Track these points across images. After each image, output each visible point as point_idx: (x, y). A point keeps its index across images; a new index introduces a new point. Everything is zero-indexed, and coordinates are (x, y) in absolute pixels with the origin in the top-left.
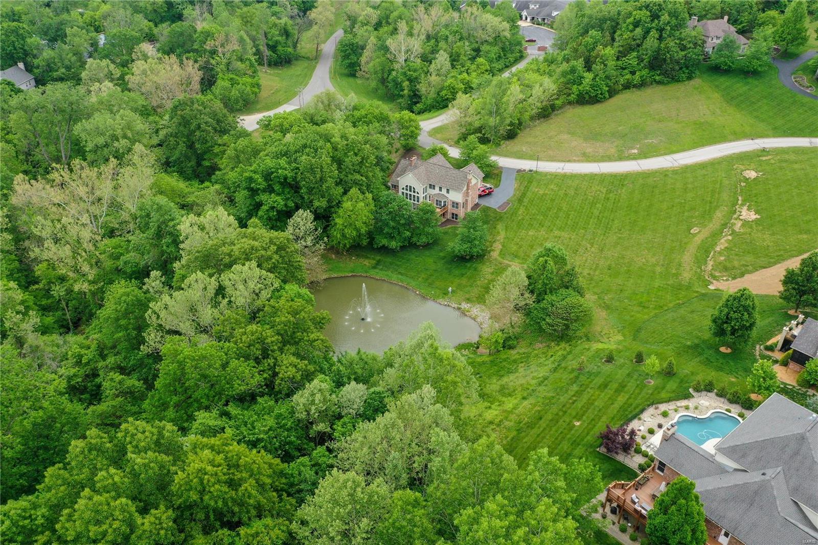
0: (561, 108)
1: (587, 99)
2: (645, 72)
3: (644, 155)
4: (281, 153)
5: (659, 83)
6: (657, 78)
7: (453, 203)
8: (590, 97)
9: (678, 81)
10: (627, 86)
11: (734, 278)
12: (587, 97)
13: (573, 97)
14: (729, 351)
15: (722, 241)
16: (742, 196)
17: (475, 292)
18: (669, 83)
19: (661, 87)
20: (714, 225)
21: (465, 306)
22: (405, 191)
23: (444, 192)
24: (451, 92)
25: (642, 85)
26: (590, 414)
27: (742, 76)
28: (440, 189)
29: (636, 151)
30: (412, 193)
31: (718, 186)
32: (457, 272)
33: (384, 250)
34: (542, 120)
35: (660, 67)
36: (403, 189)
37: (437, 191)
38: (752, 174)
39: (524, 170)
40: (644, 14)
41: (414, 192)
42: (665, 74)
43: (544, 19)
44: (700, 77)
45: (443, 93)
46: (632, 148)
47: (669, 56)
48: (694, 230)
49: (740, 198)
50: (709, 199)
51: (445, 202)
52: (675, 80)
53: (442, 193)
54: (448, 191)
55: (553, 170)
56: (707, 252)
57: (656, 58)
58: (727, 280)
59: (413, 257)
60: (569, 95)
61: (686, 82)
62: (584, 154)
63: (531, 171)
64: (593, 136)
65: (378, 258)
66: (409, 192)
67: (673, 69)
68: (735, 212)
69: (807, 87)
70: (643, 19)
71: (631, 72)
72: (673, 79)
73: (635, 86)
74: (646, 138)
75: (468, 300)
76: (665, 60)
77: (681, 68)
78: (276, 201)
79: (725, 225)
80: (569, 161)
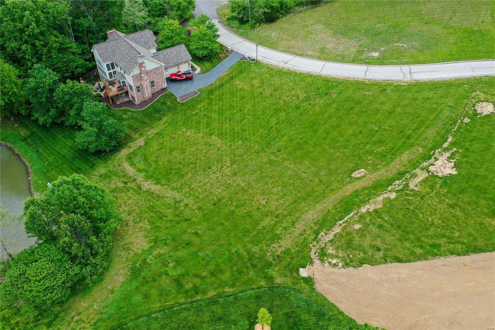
11: (347, 265)
15: (380, 198)
16: (454, 136)
20: (384, 173)
29: (377, 54)
31: (432, 117)
38: (487, 109)
39: (249, 58)
46: (375, 50)
48: (359, 173)
49: (450, 139)
50: (409, 132)
55: (274, 63)
56: (347, 211)
58: (335, 265)
59: (60, 137)
62: (321, 50)
64: (345, 31)
68: (430, 157)
74: (399, 40)
79: (401, 175)
80: (302, 55)
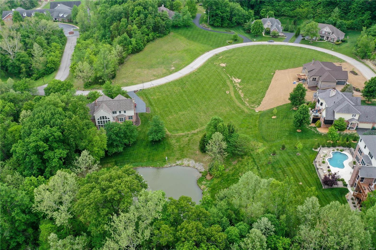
0: (126, 57)
1: (137, 50)
2: (152, 33)
3: (178, 69)
4: (40, 124)
5: (159, 37)
6: (158, 35)
7: (129, 117)
8: (137, 49)
9: (166, 35)
10: (148, 41)
12: (135, 50)
13: (130, 51)
14: (300, 131)
15: (240, 93)
17: (178, 154)
18: (163, 36)
19: (160, 39)
20: (231, 88)
21: (178, 162)
22: (100, 120)
23: (122, 113)
24: (53, 64)
25: (154, 39)
26: (300, 178)
27: (185, 28)
28: (120, 112)
29: (173, 68)
30: (105, 120)
31: (217, 73)
32: (160, 149)
33: (117, 154)
34: (121, 65)
35: (157, 30)
36: (98, 119)
37: (118, 113)
38: (223, 65)
39: (137, 91)
40: (140, 8)
41: (106, 119)
42: (160, 32)
43: (56, 19)
44: (172, 31)
45: (49, 65)
46: (171, 67)
47: (160, 25)
48: (228, 92)
49: (228, 75)
50: (219, 79)
51: (125, 118)
52: (165, 34)
53: (122, 114)
54: (125, 112)
55: (149, 87)
56: (240, 99)
57: (155, 26)
58: (258, 107)
60: (128, 50)
61: (169, 35)
62: (154, 75)
63: (141, 90)
64: (151, 67)
65: (114, 160)
66: (102, 120)
67: (163, 30)
68: (232, 81)
69: (208, 28)
70: (141, 10)
71: (146, 35)
72: (164, 34)
73: (151, 40)
74: (172, 61)
75: (178, 159)
76: (159, 26)
77: (166, 29)
78: (61, 153)
79: (234, 87)
